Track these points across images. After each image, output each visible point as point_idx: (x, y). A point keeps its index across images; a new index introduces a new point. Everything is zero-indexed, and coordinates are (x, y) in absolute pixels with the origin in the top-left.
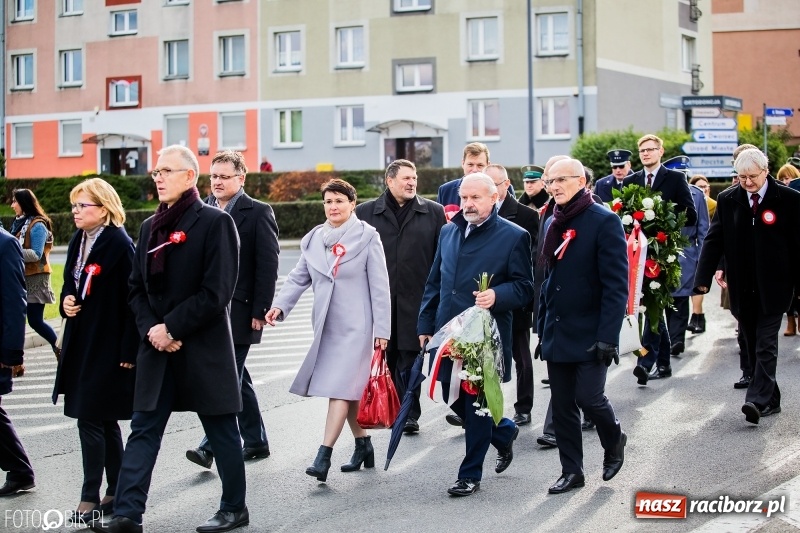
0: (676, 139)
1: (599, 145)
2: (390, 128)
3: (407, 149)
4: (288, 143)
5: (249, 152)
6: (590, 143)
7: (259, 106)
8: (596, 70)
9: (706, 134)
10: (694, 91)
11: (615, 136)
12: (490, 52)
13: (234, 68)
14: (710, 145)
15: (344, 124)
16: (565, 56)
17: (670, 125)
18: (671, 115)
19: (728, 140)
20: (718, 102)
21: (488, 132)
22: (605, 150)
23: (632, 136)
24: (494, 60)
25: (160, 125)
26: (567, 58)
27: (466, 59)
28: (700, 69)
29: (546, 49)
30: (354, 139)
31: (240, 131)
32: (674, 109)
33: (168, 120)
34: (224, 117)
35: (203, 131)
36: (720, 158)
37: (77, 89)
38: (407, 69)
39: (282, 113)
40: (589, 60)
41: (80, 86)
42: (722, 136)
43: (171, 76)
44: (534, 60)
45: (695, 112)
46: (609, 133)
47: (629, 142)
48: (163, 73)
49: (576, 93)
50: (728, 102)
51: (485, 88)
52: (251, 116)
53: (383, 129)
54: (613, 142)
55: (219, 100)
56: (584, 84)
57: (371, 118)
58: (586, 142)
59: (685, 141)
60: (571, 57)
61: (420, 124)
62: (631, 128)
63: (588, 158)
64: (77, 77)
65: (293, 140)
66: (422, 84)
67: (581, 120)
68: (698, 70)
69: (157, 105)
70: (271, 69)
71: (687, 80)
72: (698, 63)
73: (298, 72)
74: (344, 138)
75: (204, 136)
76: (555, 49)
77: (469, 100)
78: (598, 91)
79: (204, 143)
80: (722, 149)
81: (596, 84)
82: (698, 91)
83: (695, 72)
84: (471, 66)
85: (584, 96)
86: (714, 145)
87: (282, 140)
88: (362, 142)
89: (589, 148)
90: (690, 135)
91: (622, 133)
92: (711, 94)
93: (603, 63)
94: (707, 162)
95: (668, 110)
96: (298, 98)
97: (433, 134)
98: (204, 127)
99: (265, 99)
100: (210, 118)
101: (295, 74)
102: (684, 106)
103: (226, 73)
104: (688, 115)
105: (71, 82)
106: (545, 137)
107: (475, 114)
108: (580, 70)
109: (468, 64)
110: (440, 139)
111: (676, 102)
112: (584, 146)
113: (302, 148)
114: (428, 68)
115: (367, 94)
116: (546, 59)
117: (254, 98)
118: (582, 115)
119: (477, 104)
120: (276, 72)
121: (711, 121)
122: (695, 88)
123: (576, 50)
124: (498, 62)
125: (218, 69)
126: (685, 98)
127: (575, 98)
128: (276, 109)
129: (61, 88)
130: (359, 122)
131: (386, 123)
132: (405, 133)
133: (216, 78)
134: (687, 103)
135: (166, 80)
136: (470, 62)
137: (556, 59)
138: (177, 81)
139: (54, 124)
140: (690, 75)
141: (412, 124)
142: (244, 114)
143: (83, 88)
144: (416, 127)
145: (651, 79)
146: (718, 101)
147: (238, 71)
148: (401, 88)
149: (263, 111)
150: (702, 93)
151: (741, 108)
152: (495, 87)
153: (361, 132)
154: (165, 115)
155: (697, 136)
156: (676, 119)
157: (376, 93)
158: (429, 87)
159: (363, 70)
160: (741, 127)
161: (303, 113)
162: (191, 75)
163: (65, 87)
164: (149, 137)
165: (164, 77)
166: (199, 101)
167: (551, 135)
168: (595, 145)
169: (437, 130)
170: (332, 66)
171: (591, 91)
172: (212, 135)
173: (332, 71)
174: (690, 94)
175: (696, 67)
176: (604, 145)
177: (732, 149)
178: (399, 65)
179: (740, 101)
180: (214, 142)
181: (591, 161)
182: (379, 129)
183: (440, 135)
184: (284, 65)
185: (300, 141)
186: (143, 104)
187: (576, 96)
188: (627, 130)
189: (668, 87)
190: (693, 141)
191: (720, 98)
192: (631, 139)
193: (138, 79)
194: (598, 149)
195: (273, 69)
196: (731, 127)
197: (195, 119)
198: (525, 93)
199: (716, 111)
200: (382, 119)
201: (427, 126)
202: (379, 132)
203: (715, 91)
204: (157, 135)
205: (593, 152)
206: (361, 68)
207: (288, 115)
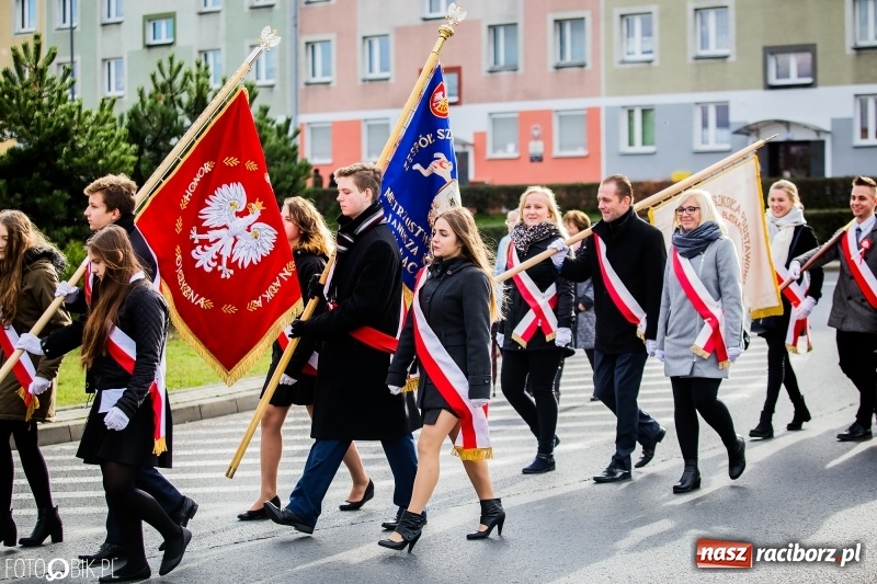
2: (761, 130)
3: (781, 154)
4: (638, 148)
5: (592, 158)
7: (604, 102)
13: (573, 57)
15: (705, 125)
25: (484, 125)
27: (852, 45)
30: (717, 142)
31: (579, 133)
33: (494, 120)
34: (561, 117)
35: (536, 133)
37: (384, 82)
38: (781, 57)
39: (631, 112)
41: (387, 79)
43: (497, 67)
48: (487, 64)
52: (593, 115)
53: (752, 130)
55: (555, 96)
57: (738, 117)
61: (798, 125)
64: (384, 68)
65: (644, 144)
66: (800, 76)
69: (481, 101)
70: (617, 59)
73: (649, 62)
74: (704, 142)
75: (537, 138)
77: (857, 96)
79: (536, 147)
84: (858, 55)
87: (631, 143)
88: (726, 147)
96: (648, 92)
97: (812, 137)
98: (536, 129)
99: (610, 94)
100: (544, 117)
101: (646, 65)
103: (563, 63)
105: (377, 74)
107: (863, 114)
109: (854, 52)
110: (821, 144)
113: (654, 154)
114: (807, 57)
115: (733, 88)
117: (596, 94)
119: (867, 101)
120: (623, 62)
125: (553, 58)
128: (624, 107)
129: (364, 81)
130: (723, 122)
131: (756, 124)
132: (779, 135)
133: (551, 69)
135: (491, 72)
136: (858, 49)
138: (504, 74)
139: (357, 124)
141: (787, 124)
142: (584, 112)
143: (392, 81)
144: (792, 129)
147: (577, 61)
148: (773, 81)
149: (609, 109)
153: (726, 134)
154: (490, 114)
157: (744, 86)
158: (808, 80)
159: (729, 60)
161: (657, 112)
162: (521, 66)
163: (371, 80)
164: (470, 139)
165: (488, 68)
166: (530, 96)
169: (818, 132)
170: (691, 55)
172: (546, 137)
173: (690, 60)
178: (772, 54)
180: (548, 146)
182: (749, 131)
183: (822, 137)
184: (633, 53)
185: (652, 144)
186: (464, 100)
193: (457, 70)
195: (620, 59)
197: (526, 118)
200: (751, 119)
201: (806, 127)
202: (748, 134)
204: (480, 137)
206: (725, 57)
207: (638, 116)
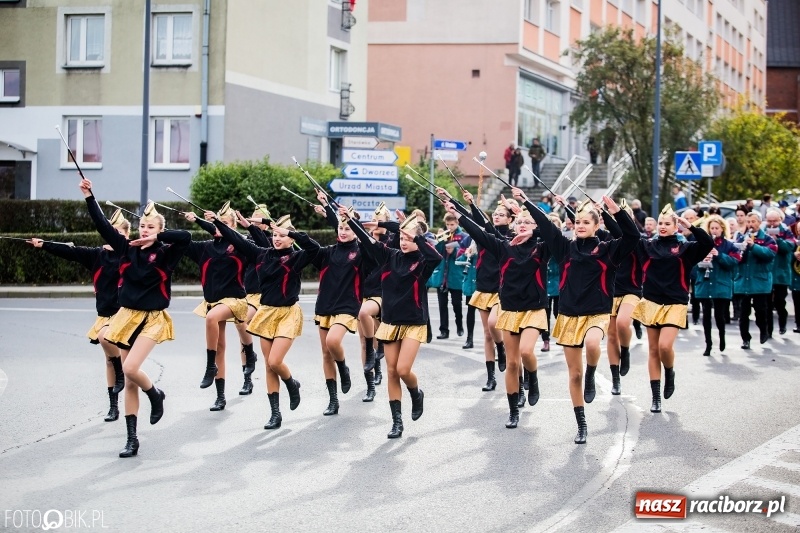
0: (321, 174)
1: (226, 178)
6: (215, 175)
8: (224, 85)
9: (360, 169)
10: (342, 116)
11: (247, 168)
12: (94, 57)
14: (364, 183)
16: (187, 66)
17: (313, 156)
18: (314, 144)
19: (385, 177)
20: (372, 130)
21: (87, 158)
22: (234, 184)
23: (267, 169)
24: (99, 68)
26: (190, 69)
27: (63, 65)
28: (351, 89)
29: (164, 57)
32: (318, 137)
36: (376, 199)
40: (216, 73)
42: (379, 172)
44: (151, 70)
45: (347, 141)
46: (239, 164)
47: (264, 176)
49: (199, 113)
50: (384, 131)
51: (85, 102)
54: (245, 175)
56: (208, 104)
58: (210, 173)
59: (333, 177)
60: (194, 69)
62: (267, 158)
63: (213, 194)
66: (7, 94)
67: (204, 147)
68: (348, 90)
71: (334, 102)
72: (349, 82)
76: (174, 57)
77: (65, 117)
78: (226, 111)
80: (378, 187)
81: (224, 103)
82: (347, 116)
83: (345, 93)
84: (68, 74)
85: (208, 117)
86: (369, 182)
89: (214, 182)
90: (339, 170)
91: (255, 164)
92: (363, 120)
93: (233, 77)
94: (360, 203)
95: (311, 138)
102: (330, 133)
104: (336, 145)
106: (158, 166)
107: (72, 135)
108: (205, 84)
109: (65, 71)
110: (28, 164)
111: (321, 128)
112: (207, 178)
114: (16, 74)
116: (164, 70)
118: (205, 141)
119: (76, 122)
121: (366, 153)
122: (344, 112)
123: (201, 61)
124: (103, 71)
126: (331, 124)
127: (197, 120)
134: (334, 129)
136: (69, 69)
137: (176, 70)
140: (339, 96)
145: (291, 99)
146: (372, 128)
150: (352, 119)
151: (400, 138)
152: (98, 102)
155: (348, 171)
156: (320, 149)
158: (16, 99)
160: (401, 162)
167: (166, 164)
168: (222, 178)
169: (24, 152)
171: (217, 111)
174: (337, 119)
175: (346, 87)
176: (233, 179)
177: (390, 188)
179: (399, 130)
181: (216, 198)
183: (27, 159)
187: (199, 116)
188: (262, 161)
189: (311, 110)
190: (343, 177)
191: (375, 125)
192: (266, 172)
194: (225, 183)
196: (391, 162)
198: (139, 111)
199: (372, 142)
201: (11, 146)
203: (368, 117)
205: (219, 186)
